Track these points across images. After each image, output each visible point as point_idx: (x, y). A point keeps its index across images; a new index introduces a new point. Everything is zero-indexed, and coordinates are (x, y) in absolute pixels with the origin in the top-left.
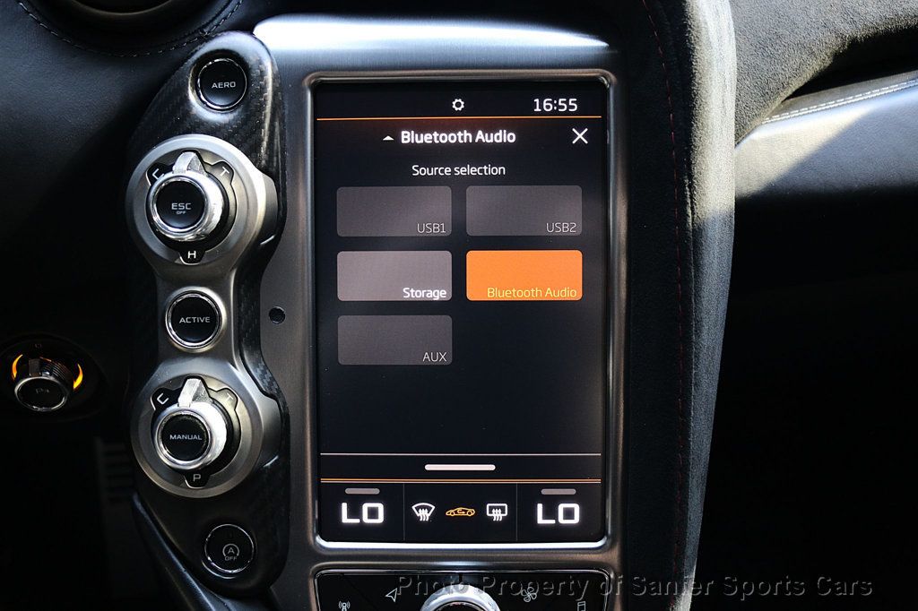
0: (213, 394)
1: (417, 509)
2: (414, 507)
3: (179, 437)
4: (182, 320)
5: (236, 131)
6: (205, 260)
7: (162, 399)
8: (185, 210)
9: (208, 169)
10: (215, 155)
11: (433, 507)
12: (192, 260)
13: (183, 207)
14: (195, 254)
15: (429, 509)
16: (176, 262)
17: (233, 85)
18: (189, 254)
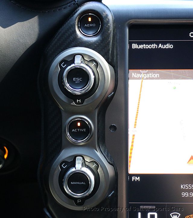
0: (87, 163)
1: (172, 215)
2: (171, 214)
3: (75, 183)
4: (73, 130)
5: (98, 46)
6: (85, 103)
7: (64, 166)
8: (79, 81)
9: (86, 62)
10: (90, 57)
11: (180, 214)
12: (79, 103)
13: (79, 80)
14: (80, 101)
15: (178, 215)
16: (71, 104)
17: (94, 25)
18: (78, 101)
